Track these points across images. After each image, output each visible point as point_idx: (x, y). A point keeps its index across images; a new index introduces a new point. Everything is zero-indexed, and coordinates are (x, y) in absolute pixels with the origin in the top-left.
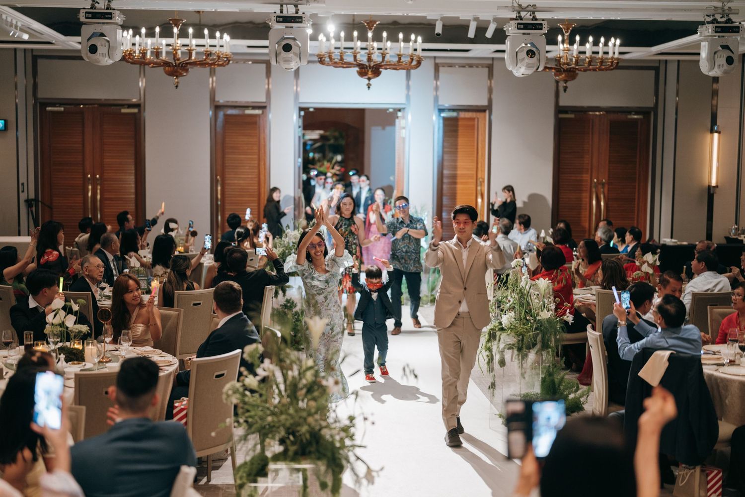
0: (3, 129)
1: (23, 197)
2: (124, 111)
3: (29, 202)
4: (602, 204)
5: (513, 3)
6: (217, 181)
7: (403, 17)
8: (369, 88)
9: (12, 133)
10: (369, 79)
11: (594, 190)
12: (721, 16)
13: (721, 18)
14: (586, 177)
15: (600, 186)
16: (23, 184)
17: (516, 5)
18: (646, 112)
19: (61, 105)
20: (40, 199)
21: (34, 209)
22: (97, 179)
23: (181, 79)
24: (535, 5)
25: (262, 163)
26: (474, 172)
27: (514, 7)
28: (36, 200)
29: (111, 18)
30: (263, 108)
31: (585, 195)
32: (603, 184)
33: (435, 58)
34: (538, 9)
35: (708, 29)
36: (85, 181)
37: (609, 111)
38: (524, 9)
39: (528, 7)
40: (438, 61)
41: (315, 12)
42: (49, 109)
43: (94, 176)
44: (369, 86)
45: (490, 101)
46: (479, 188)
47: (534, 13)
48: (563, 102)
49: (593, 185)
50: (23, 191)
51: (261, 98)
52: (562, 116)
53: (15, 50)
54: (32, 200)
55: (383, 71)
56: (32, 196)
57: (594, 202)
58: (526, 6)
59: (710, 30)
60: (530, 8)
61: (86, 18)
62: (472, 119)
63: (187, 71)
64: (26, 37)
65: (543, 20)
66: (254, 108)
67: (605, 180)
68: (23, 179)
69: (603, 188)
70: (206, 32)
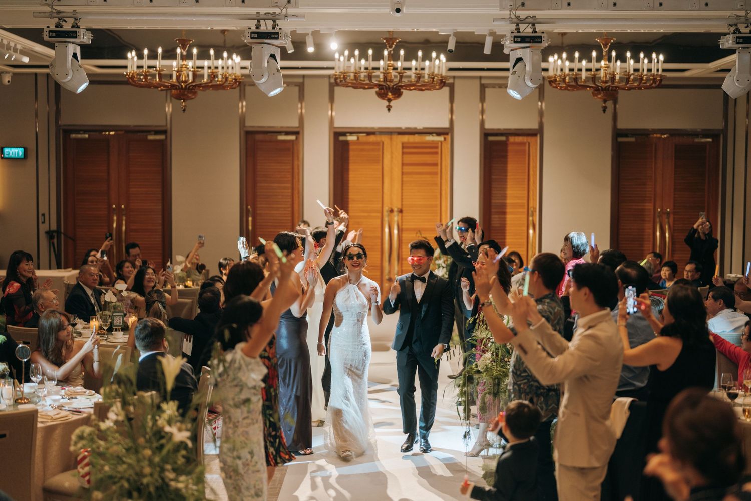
0: (23, 157)
1: (44, 228)
2: (151, 137)
3: (50, 234)
4: (667, 235)
5: (510, 14)
6: (248, 211)
7: (412, 32)
8: (389, 110)
9: (31, 161)
10: (389, 100)
11: (658, 220)
12: (746, 25)
13: (746, 27)
14: (649, 206)
15: (665, 216)
16: (43, 215)
17: (513, 16)
18: (714, 135)
19: (85, 132)
20: (62, 231)
21: (55, 241)
22: (122, 209)
23: (189, 102)
24: (535, 16)
25: (296, 192)
26: (525, 202)
27: (512, 18)
28: (58, 232)
29: (75, 37)
30: (297, 133)
31: (648, 226)
32: (668, 214)
33: (480, 78)
34: (537, 20)
35: (729, 39)
36: (110, 212)
37: (673, 133)
38: (523, 21)
39: (526, 18)
40: (483, 81)
41: (317, 29)
42: (73, 136)
43: (119, 206)
44: (389, 108)
45: (541, 125)
46: (531, 219)
47: (533, 24)
48: (621, 125)
49: (657, 214)
50: (43, 223)
51: (294, 123)
52: (620, 139)
53: (36, 74)
54: (53, 232)
55: (405, 92)
56: (54, 227)
57: (658, 234)
58: (525, 17)
59: (731, 41)
60: (529, 20)
61: (50, 37)
62: (523, 144)
63: (195, 93)
64: (26, 60)
65: (543, 32)
66: (287, 133)
67: (670, 210)
68: (43, 209)
69: (668, 218)
70: (212, 52)
